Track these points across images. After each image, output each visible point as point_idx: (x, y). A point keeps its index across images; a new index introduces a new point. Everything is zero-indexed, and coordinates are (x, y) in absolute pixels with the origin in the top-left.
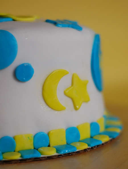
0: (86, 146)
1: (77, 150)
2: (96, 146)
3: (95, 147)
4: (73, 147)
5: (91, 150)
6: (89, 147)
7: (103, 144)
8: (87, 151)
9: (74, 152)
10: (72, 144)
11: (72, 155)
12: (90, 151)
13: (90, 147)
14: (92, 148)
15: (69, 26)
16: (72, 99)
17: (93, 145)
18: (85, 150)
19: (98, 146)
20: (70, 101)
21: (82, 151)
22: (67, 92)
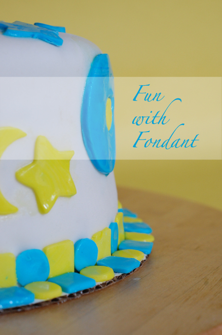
0: (57, 292)
1: (36, 301)
2: (82, 293)
3: (78, 293)
4: (29, 293)
5: (68, 301)
6: (64, 294)
7: (98, 287)
8: (60, 303)
9: (28, 306)
10: (27, 288)
11: (23, 311)
12: (66, 302)
13: (67, 294)
14: (71, 296)
15: (33, 36)
16: (34, 191)
17: (73, 290)
18: (55, 300)
19: (85, 291)
20: (29, 195)
21: (47, 302)
22: (22, 175)
